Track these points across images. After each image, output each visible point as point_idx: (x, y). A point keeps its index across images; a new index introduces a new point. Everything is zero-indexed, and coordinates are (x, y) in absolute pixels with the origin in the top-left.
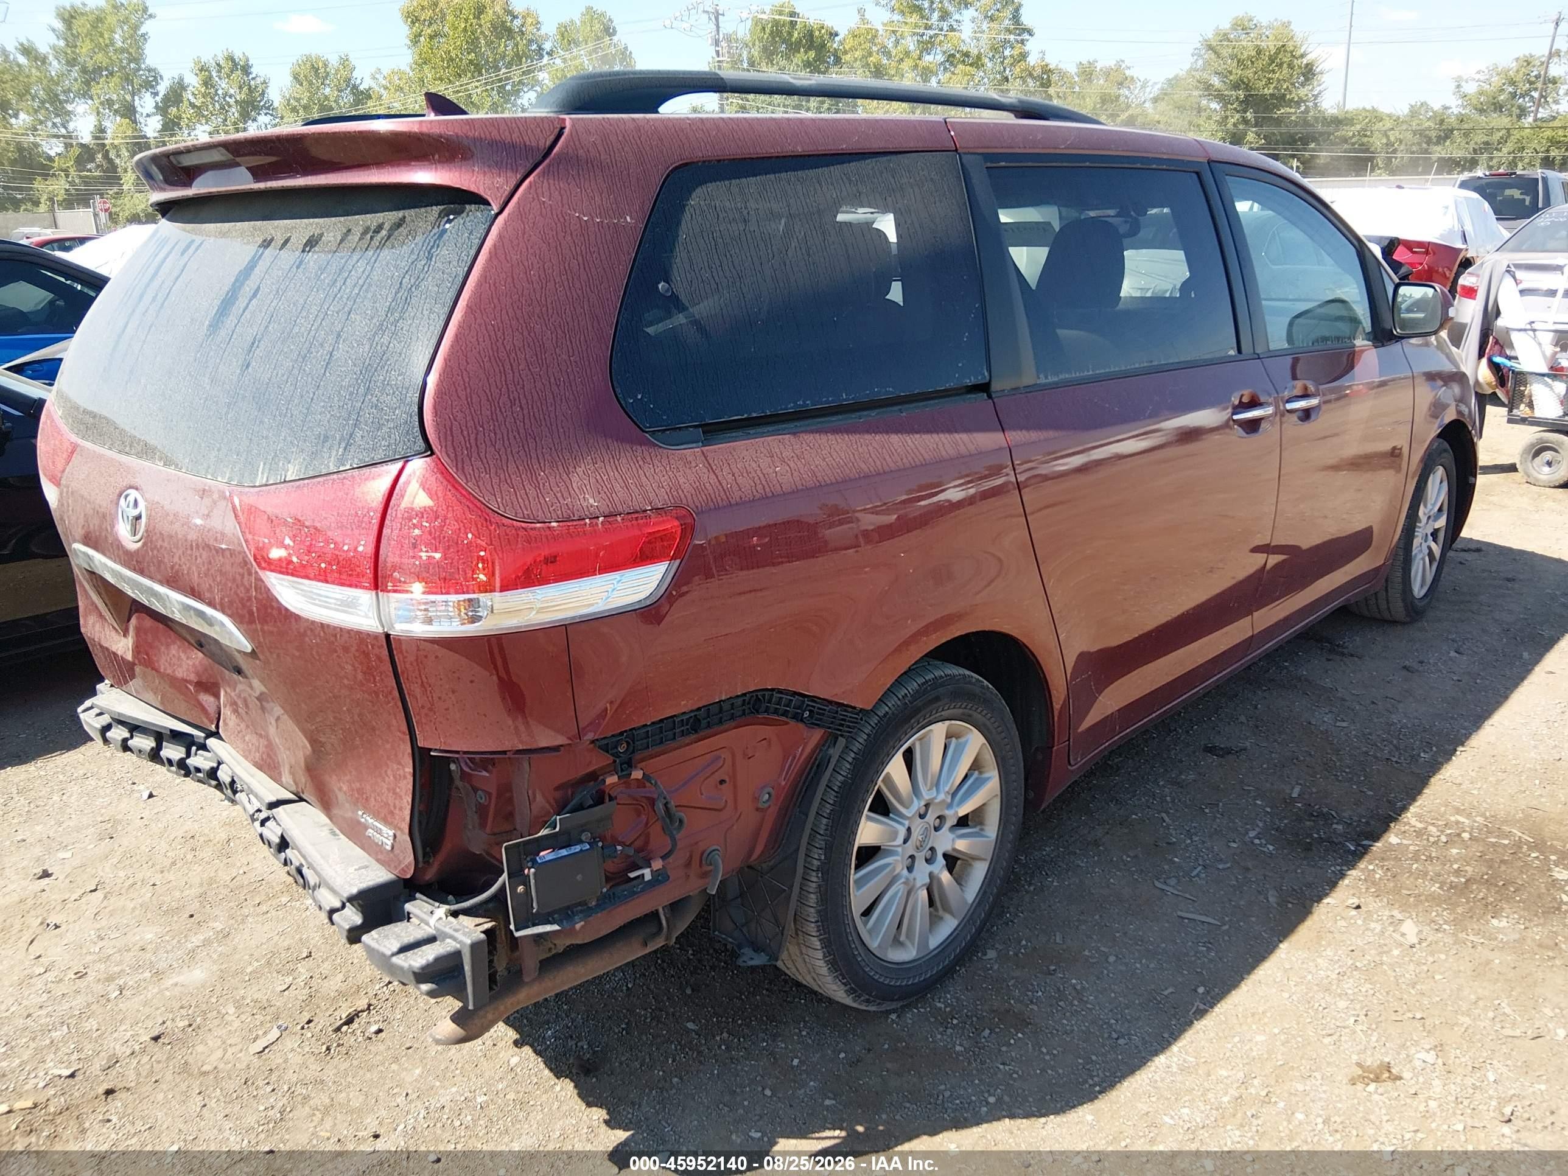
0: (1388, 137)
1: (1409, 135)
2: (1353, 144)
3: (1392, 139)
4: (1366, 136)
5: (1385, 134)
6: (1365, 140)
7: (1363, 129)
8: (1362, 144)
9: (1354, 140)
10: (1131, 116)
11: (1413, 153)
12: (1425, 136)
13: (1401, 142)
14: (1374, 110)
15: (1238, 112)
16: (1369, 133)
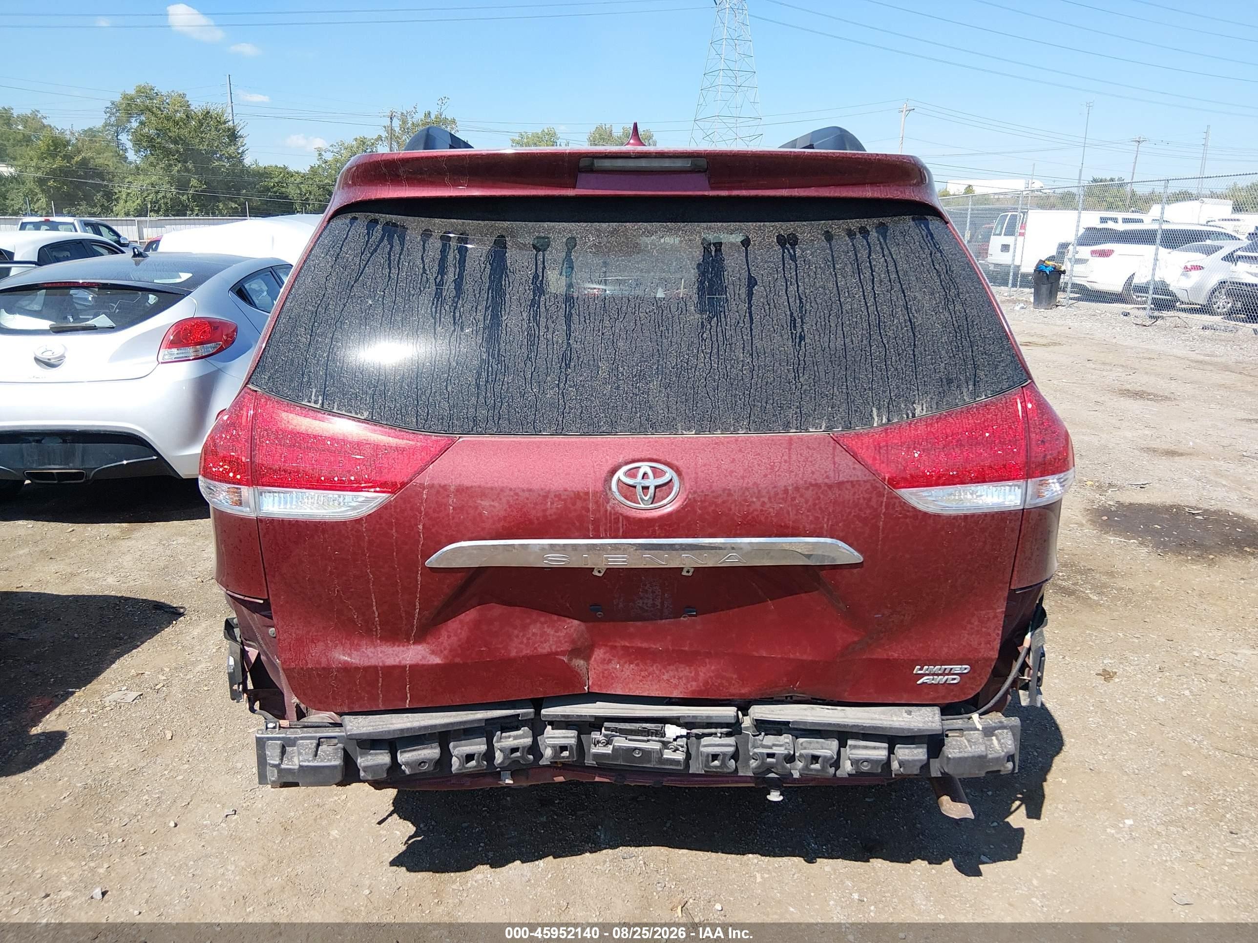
0: (300, 189)
1: (314, 188)
2: (275, 192)
3: (304, 190)
4: (283, 187)
5: (298, 186)
6: (284, 190)
7: (280, 182)
8: (282, 193)
9: (275, 189)
10: (84, 159)
11: (321, 201)
12: (327, 190)
13: (310, 193)
14: (285, 168)
15: (179, 162)
16: (285, 185)
